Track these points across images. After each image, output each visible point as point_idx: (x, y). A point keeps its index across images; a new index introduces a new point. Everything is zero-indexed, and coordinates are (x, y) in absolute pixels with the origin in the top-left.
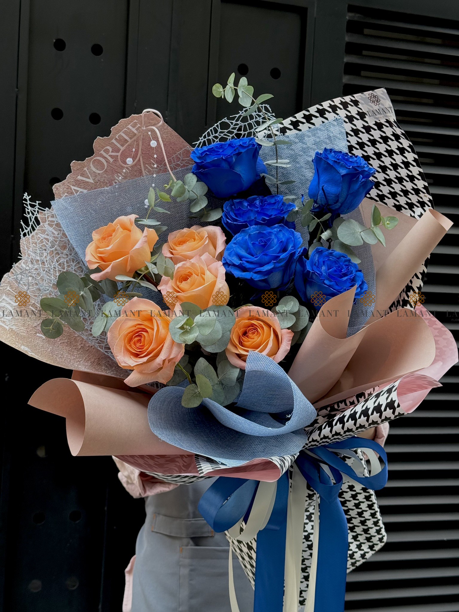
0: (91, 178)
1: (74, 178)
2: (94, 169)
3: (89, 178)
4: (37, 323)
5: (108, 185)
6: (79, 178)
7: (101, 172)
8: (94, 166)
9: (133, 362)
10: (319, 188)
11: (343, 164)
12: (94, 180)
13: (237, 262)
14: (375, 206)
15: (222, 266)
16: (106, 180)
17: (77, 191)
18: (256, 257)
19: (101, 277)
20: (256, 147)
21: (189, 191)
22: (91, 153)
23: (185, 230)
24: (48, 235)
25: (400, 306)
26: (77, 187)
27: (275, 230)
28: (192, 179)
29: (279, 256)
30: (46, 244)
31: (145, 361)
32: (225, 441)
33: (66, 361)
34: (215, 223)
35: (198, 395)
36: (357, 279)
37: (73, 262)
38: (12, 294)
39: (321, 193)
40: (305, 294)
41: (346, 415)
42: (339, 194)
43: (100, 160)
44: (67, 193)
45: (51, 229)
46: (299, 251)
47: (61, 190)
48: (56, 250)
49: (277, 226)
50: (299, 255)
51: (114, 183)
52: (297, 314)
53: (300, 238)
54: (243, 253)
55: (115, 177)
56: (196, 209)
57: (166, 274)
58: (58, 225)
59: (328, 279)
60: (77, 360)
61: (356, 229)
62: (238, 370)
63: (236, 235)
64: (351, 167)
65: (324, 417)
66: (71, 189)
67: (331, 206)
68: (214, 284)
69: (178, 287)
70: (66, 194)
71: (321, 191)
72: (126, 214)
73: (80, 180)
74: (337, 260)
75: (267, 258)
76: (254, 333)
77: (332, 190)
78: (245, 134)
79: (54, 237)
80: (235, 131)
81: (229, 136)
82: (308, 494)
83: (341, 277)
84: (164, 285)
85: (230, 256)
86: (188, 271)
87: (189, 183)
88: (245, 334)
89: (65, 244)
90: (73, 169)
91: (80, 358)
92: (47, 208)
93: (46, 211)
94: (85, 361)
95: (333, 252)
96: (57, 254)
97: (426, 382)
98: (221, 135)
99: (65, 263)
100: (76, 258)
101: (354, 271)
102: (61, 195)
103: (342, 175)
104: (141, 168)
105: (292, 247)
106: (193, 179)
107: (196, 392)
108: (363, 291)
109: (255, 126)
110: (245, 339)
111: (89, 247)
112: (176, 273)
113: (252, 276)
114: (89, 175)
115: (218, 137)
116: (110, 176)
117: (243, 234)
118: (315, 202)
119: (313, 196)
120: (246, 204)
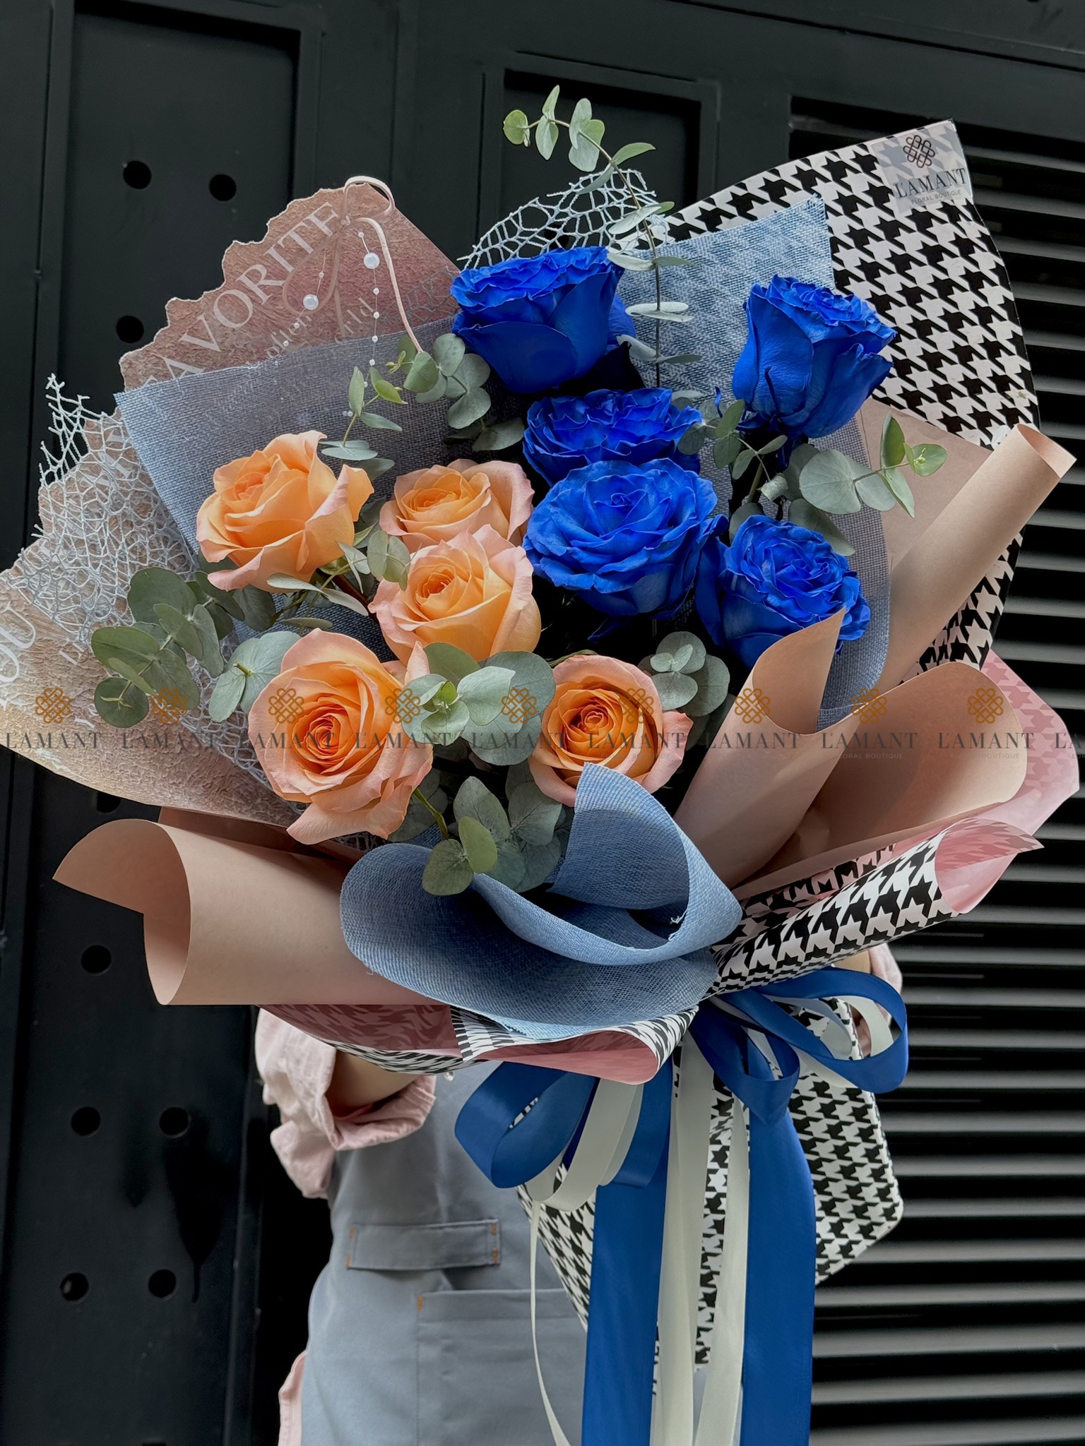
0: (214, 340)
1: (172, 338)
2: (222, 319)
3: (209, 340)
4: (75, 691)
5: (255, 357)
6: (186, 338)
7: (239, 325)
8: (222, 311)
9: (310, 785)
10: (758, 372)
11: (818, 315)
12: (220, 344)
13: (559, 549)
14: (892, 419)
15: (524, 557)
16: (249, 346)
17: (178, 372)
18: (605, 539)
19: (234, 582)
20: (611, 273)
21: (446, 377)
22: (215, 279)
23: (436, 470)
24: (106, 478)
25: (947, 657)
26: (178, 361)
27: (652, 472)
28: (453, 348)
29: (661, 537)
30: (100, 501)
31: (339, 783)
32: (522, 976)
33: (144, 784)
34: (508, 455)
35: (463, 867)
36: (846, 593)
37: (166, 543)
38: (17, 621)
39: (763, 386)
40: (720, 627)
41: (812, 917)
42: (805, 389)
43: (237, 298)
44: (155, 375)
45: (114, 463)
46: (708, 524)
47: (141, 367)
48: (124, 514)
49: (656, 463)
50: (708, 533)
51: (269, 353)
52: (700, 676)
53: (710, 492)
54: (573, 527)
55: (273, 337)
56: (463, 422)
57: (391, 574)
58: (130, 454)
59: (777, 595)
60: (171, 782)
61: (844, 473)
62: (560, 808)
63: (557, 485)
64: (836, 324)
65: (757, 920)
66: (164, 365)
67: (785, 419)
68: (503, 602)
69: (418, 607)
70: (152, 378)
71: (762, 382)
72: (296, 430)
73: (188, 346)
74: (798, 548)
75: (630, 541)
76: (598, 720)
77: (787, 377)
78: (583, 238)
79: (121, 483)
80: (560, 232)
81: (544, 243)
82: (719, 1100)
83: (808, 589)
84: (384, 602)
85: (542, 534)
86: (441, 570)
87: (446, 357)
88: (576, 721)
89: (146, 502)
90: (171, 317)
91: (178, 777)
92: (103, 414)
93: (102, 419)
94: (191, 784)
95: (790, 529)
96: (127, 526)
97: (1003, 840)
98: (524, 240)
99: (147, 547)
100: (173, 536)
101: (838, 575)
102: (140, 380)
103: (813, 342)
104: (335, 316)
105: (693, 514)
106: (455, 348)
107: (459, 859)
108: (858, 622)
109: (608, 220)
110: (575, 733)
111: (206, 507)
112: (413, 574)
113: (596, 583)
114: (210, 334)
115: (517, 245)
116: (260, 336)
117: (573, 481)
118: (749, 407)
119: (744, 391)
120: (581, 409)
